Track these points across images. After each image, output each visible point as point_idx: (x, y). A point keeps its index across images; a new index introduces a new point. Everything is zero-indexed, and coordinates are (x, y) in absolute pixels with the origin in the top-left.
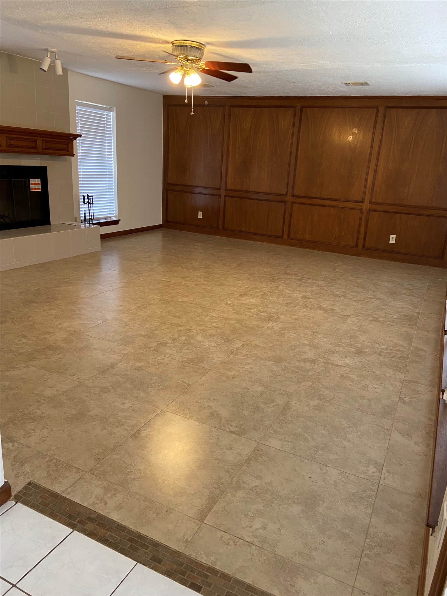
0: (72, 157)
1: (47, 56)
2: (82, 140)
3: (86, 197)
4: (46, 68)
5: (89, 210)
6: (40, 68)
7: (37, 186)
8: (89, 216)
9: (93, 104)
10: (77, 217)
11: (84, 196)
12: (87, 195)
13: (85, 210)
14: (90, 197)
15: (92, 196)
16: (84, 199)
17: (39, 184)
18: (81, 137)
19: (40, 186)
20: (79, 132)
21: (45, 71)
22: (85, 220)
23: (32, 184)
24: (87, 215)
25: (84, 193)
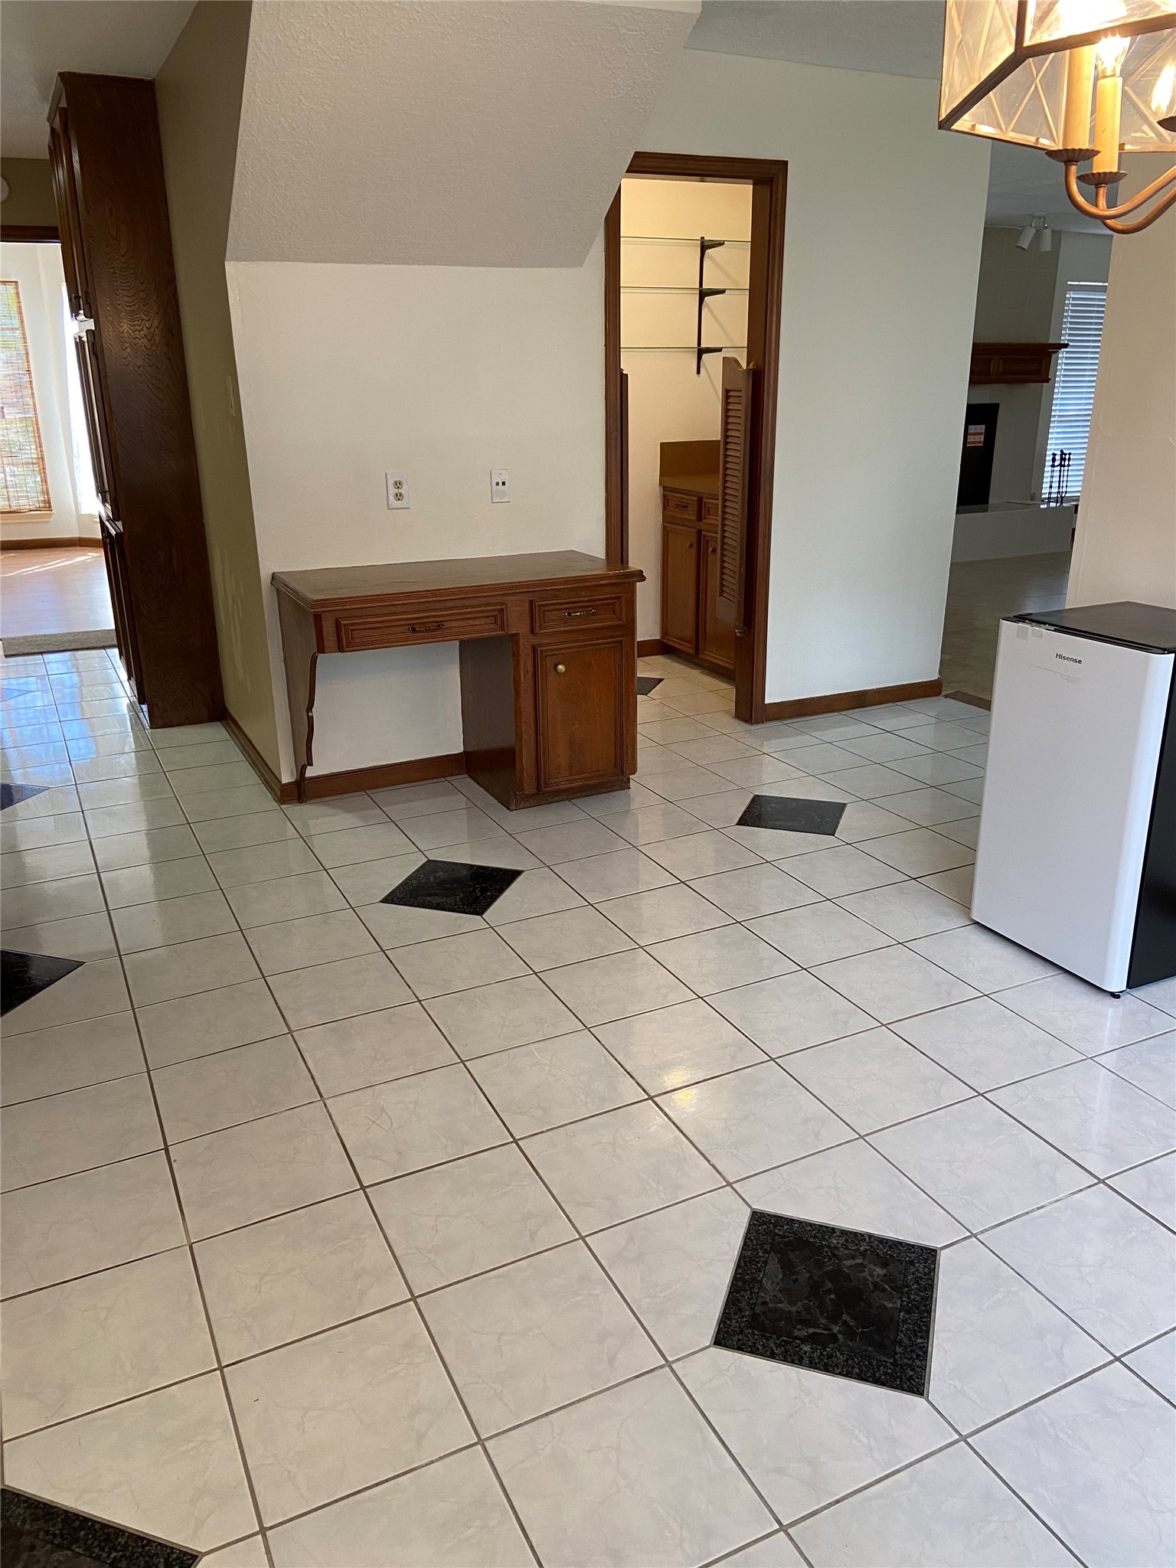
0: (1045, 384)
1: (1031, 226)
2: (1067, 352)
3: (1058, 457)
4: (1025, 244)
5: (1060, 476)
6: (1018, 246)
7: (977, 437)
8: (1059, 487)
9: (1101, 284)
10: (1035, 493)
11: (1054, 455)
12: (1062, 451)
13: (1052, 477)
14: (1066, 454)
15: (1070, 454)
16: (1054, 460)
17: (981, 434)
18: (1066, 347)
19: (983, 436)
20: (1064, 339)
21: (1025, 249)
22: (1049, 498)
23: (971, 434)
24: (1055, 485)
25: (1055, 449)
